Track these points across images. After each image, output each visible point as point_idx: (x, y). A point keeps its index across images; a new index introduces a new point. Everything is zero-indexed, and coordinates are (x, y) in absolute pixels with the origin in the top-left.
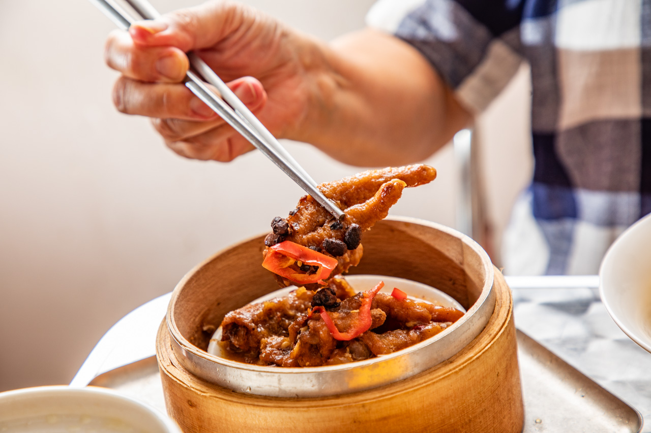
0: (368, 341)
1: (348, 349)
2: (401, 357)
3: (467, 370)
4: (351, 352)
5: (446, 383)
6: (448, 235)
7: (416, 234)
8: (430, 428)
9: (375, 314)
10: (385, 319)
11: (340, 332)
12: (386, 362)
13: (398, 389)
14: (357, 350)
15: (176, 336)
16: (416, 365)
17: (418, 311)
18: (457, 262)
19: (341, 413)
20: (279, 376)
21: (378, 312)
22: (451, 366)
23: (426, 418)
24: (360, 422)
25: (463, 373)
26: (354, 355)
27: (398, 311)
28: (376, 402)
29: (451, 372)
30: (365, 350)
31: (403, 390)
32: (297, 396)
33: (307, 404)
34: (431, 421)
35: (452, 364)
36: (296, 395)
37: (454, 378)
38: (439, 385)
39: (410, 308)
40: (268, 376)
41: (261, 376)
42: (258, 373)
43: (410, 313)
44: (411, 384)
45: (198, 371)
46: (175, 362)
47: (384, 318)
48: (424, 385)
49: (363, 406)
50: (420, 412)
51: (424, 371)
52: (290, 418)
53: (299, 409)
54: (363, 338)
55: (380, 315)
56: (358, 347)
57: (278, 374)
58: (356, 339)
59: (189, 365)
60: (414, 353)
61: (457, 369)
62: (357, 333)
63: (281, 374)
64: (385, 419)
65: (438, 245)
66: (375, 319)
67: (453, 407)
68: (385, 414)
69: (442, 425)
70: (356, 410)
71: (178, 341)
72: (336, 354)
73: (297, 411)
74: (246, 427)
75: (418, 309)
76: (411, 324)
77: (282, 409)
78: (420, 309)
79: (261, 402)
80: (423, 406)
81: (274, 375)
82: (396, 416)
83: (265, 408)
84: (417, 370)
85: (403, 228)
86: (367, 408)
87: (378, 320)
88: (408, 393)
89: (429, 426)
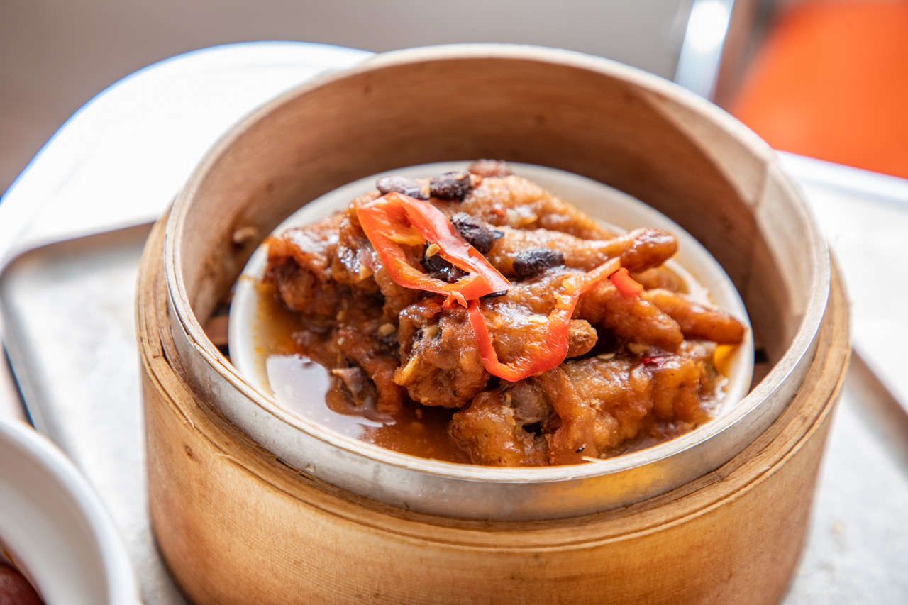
0: (551, 388)
1: (509, 398)
4: (514, 405)
5: (705, 523)
8: (655, 594)
9: (576, 334)
10: (594, 344)
11: (500, 361)
12: (599, 477)
13: (611, 533)
14: (526, 402)
15: (178, 307)
17: (661, 327)
20: (378, 466)
21: (583, 329)
23: (652, 579)
24: (523, 580)
26: (518, 410)
27: (620, 320)
28: (563, 552)
29: (719, 504)
30: (541, 405)
31: (620, 535)
32: (407, 506)
33: (424, 530)
34: (659, 584)
35: (724, 484)
36: (405, 504)
39: (645, 320)
40: (356, 460)
41: (341, 456)
42: (334, 449)
43: (644, 328)
48: (664, 527)
49: (537, 555)
50: (642, 571)
51: (667, 492)
52: (385, 548)
53: (406, 538)
54: (541, 380)
55: (586, 336)
56: (530, 396)
57: (376, 463)
58: (529, 381)
61: (732, 498)
63: (382, 465)
66: (575, 344)
67: (706, 560)
68: (574, 572)
69: (678, 589)
70: (520, 561)
71: (182, 322)
72: (485, 403)
73: (403, 542)
74: (293, 535)
75: (660, 322)
76: (639, 350)
77: (373, 530)
78: (665, 324)
79: (332, 504)
80: (652, 561)
81: (366, 462)
82: (597, 575)
83: (337, 518)
86: (543, 560)
87: (579, 347)
88: (630, 540)
89: (653, 592)
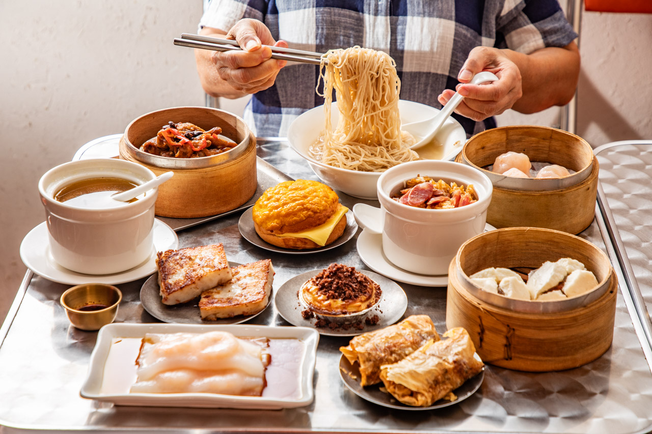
1: (198, 154)
2: (219, 156)
3: (241, 162)
5: (234, 166)
6: (231, 115)
7: (217, 115)
11: (195, 148)
12: (214, 157)
16: (224, 159)
18: (234, 126)
19: (198, 174)
21: (208, 141)
22: (236, 160)
23: (226, 178)
24: (204, 178)
25: (240, 163)
27: (216, 143)
33: (185, 171)
34: (228, 179)
36: (181, 168)
37: (237, 165)
38: (232, 166)
43: (219, 143)
44: (222, 166)
45: (142, 159)
46: (130, 156)
47: (210, 144)
48: (227, 166)
50: (224, 176)
56: (201, 153)
58: (201, 151)
59: (138, 158)
60: (224, 155)
62: (201, 148)
64: (213, 177)
65: (226, 120)
66: (208, 143)
67: (235, 175)
69: (231, 181)
70: (203, 174)
72: (194, 155)
73: (182, 173)
76: (219, 147)
78: (222, 143)
80: (226, 174)
82: (217, 176)
84: (224, 161)
85: (212, 112)
